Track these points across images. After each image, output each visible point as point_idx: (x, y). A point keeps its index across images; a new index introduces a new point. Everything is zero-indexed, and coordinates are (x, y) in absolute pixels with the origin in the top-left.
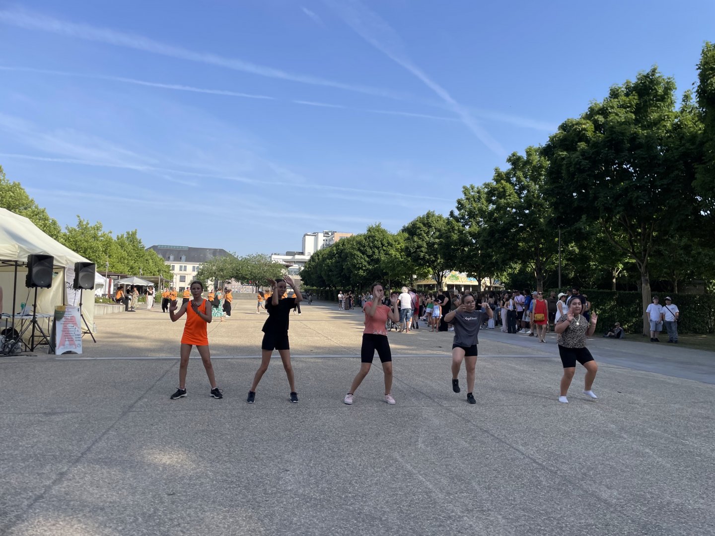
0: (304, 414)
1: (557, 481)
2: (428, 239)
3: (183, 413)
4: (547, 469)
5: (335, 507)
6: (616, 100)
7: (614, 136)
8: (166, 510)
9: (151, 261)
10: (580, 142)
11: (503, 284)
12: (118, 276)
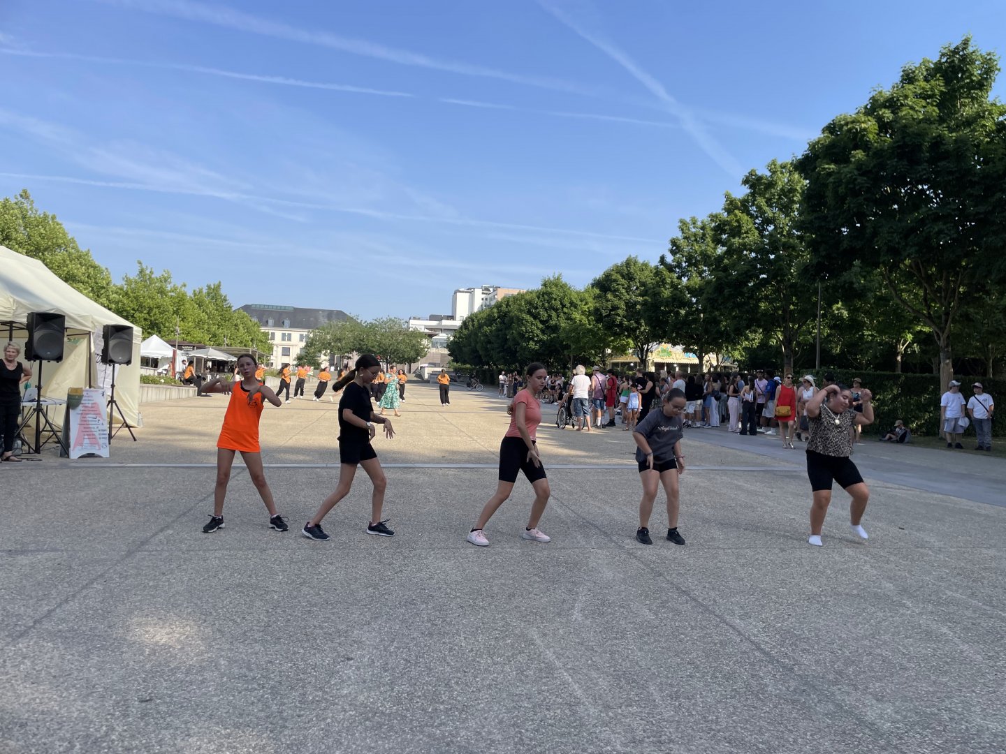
0: (405, 557)
1: (793, 684)
2: (628, 297)
3: (218, 554)
4: (778, 661)
5: (411, 729)
6: (911, 87)
7: (907, 139)
8: (125, 731)
9: (241, 327)
10: (856, 148)
11: (736, 363)
12: (194, 346)
